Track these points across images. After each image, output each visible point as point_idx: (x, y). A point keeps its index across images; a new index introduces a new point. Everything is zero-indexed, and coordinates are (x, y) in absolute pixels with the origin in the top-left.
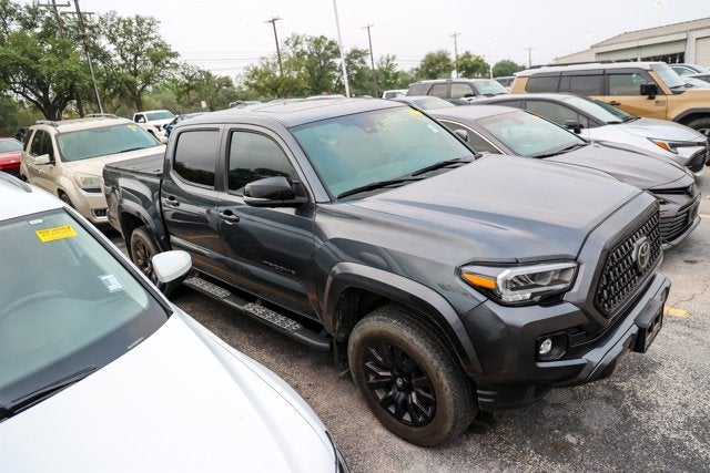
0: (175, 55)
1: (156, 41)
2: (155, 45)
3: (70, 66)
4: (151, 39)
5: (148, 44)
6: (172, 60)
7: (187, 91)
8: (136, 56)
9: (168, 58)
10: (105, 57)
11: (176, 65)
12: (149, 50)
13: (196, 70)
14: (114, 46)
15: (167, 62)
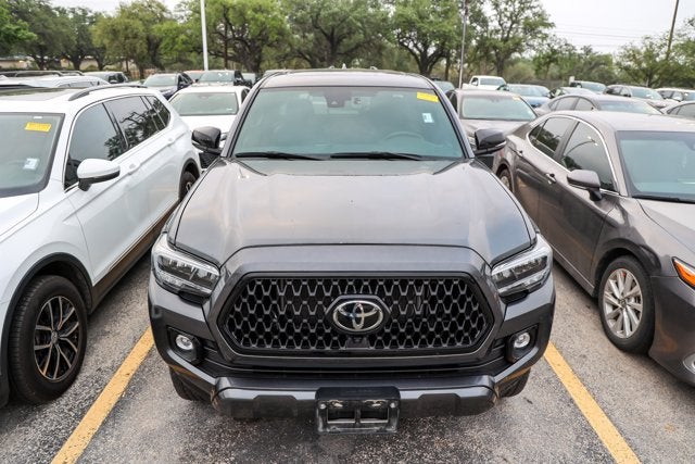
0: (551, 25)
1: (535, 10)
2: (534, 14)
3: (449, 27)
4: (531, 8)
5: (528, 13)
6: (545, 31)
7: (548, 64)
8: (513, 23)
9: (541, 28)
10: (484, 23)
11: (546, 36)
12: (527, 18)
13: (563, 43)
14: (495, 12)
15: (540, 32)
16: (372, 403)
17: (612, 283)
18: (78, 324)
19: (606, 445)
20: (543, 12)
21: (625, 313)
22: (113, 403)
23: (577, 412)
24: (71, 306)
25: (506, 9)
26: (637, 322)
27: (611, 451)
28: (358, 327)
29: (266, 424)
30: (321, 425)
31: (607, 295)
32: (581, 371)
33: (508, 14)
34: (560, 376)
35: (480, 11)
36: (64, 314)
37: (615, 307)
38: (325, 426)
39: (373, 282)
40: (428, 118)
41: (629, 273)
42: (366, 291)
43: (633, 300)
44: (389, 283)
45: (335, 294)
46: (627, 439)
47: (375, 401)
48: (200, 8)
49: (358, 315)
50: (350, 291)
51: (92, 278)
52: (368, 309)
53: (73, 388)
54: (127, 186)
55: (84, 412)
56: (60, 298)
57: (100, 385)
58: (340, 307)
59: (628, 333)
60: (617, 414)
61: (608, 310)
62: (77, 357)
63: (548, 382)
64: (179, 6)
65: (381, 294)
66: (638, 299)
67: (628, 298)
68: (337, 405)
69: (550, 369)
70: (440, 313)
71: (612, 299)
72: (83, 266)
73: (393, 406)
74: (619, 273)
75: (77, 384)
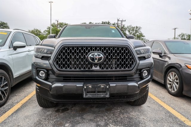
0: (144, 36)
1: (140, 33)
2: (139, 34)
4: (138, 32)
5: (138, 33)
6: (142, 38)
9: (141, 37)
11: (143, 39)
12: (137, 35)
13: (147, 41)
14: (129, 33)
15: (141, 38)
16: (101, 86)
17: (169, 78)
18: (7, 87)
19: (174, 115)
20: (142, 33)
21: (174, 85)
22: (16, 110)
23: (164, 108)
24: (6, 81)
25: (132, 32)
26: (177, 86)
27: (176, 116)
28: (96, 61)
29: (66, 113)
30: (85, 94)
31: (168, 82)
32: (164, 100)
33: (132, 34)
34: (157, 101)
35: (125, 33)
36: (4, 82)
37: (170, 84)
38: (86, 95)
39: (100, 48)
40: (113, 31)
41: (173, 73)
42: (98, 50)
43: (175, 80)
44: (105, 48)
45: (89, 51)
46: (181, 114)
47: (102, 85)
48: (50, 31)
49: (96, 57)
50: (94, 50)
51: (14, 75)
52: (99, 55)
53: (3, 107)
54: (27, 54)
55: (6, 112)
56: (3, 77)
57: (12, 106)
58: (90, 55)
59: (176, 90)
60: (176, 109)
61: (169, 86)
62: (6, 97)
63: (154, 103)
64: (44, 31)
65: (103, 51)
66: (177, 79)
67: (174, 80)
68: (90, 87)
69: (154, 100)
70: (120, 58)
71: (169, 82)
72: (11, 70)
73: (107, 87)
74: (170, 74)
75: (5, 106)
